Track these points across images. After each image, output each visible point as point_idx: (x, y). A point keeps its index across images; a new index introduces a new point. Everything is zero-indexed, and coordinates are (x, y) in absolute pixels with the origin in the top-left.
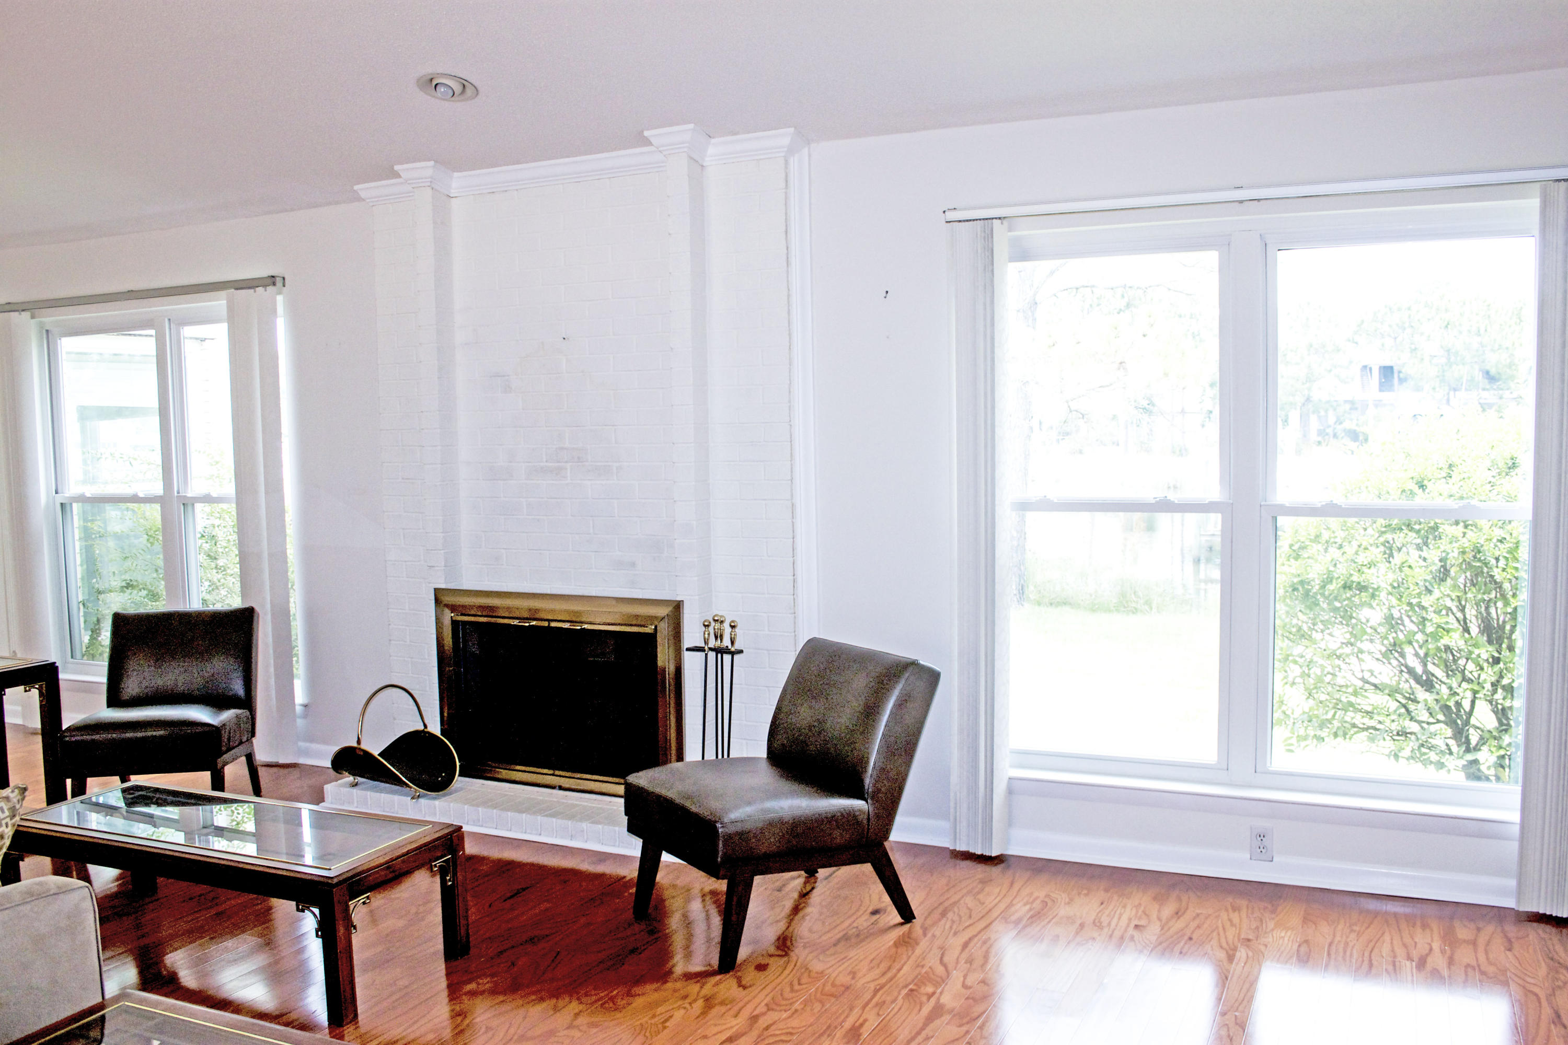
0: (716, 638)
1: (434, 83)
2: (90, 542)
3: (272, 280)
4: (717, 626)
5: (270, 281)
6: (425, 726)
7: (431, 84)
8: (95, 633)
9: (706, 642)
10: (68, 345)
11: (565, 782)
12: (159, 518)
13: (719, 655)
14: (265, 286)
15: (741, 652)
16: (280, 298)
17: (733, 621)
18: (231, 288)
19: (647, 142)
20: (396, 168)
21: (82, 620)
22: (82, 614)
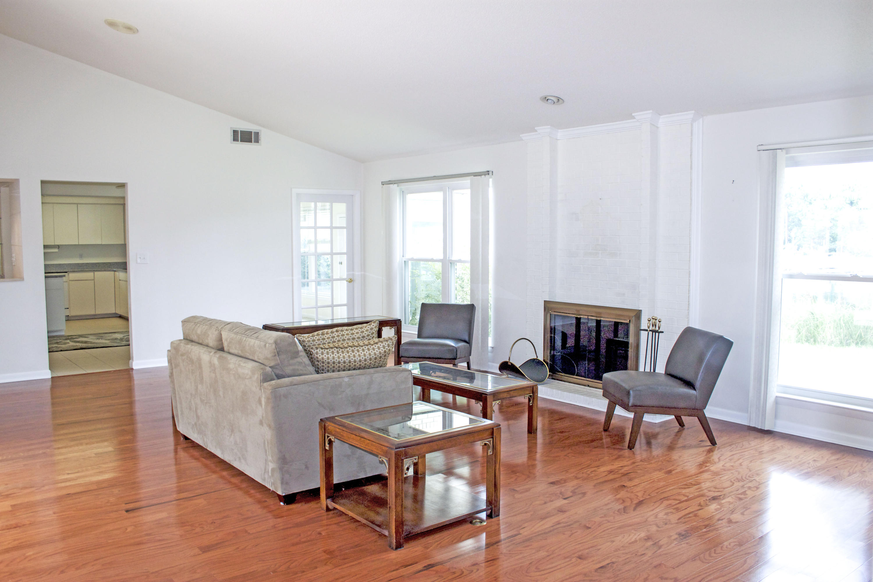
0: (653, 326)
1: (547, 99)
2: (414, 278)
3: (488, 173)
4: (654, 321)
5: (487, 173)
6: (537, 357)
7: (546, 99)
8: (414, 314)
9: (649, 327)
10: (410, 197)
11: (591, 384)
12: (441, 268)
13: (654, 333)
14: (485, 175)
15: (663, 332)
16: (491, 180)
17: (660, 319)
18: (471, 176)
19: (634, 118)
20: (536, 128)
21: (409, 309)
22: (409, 306)
